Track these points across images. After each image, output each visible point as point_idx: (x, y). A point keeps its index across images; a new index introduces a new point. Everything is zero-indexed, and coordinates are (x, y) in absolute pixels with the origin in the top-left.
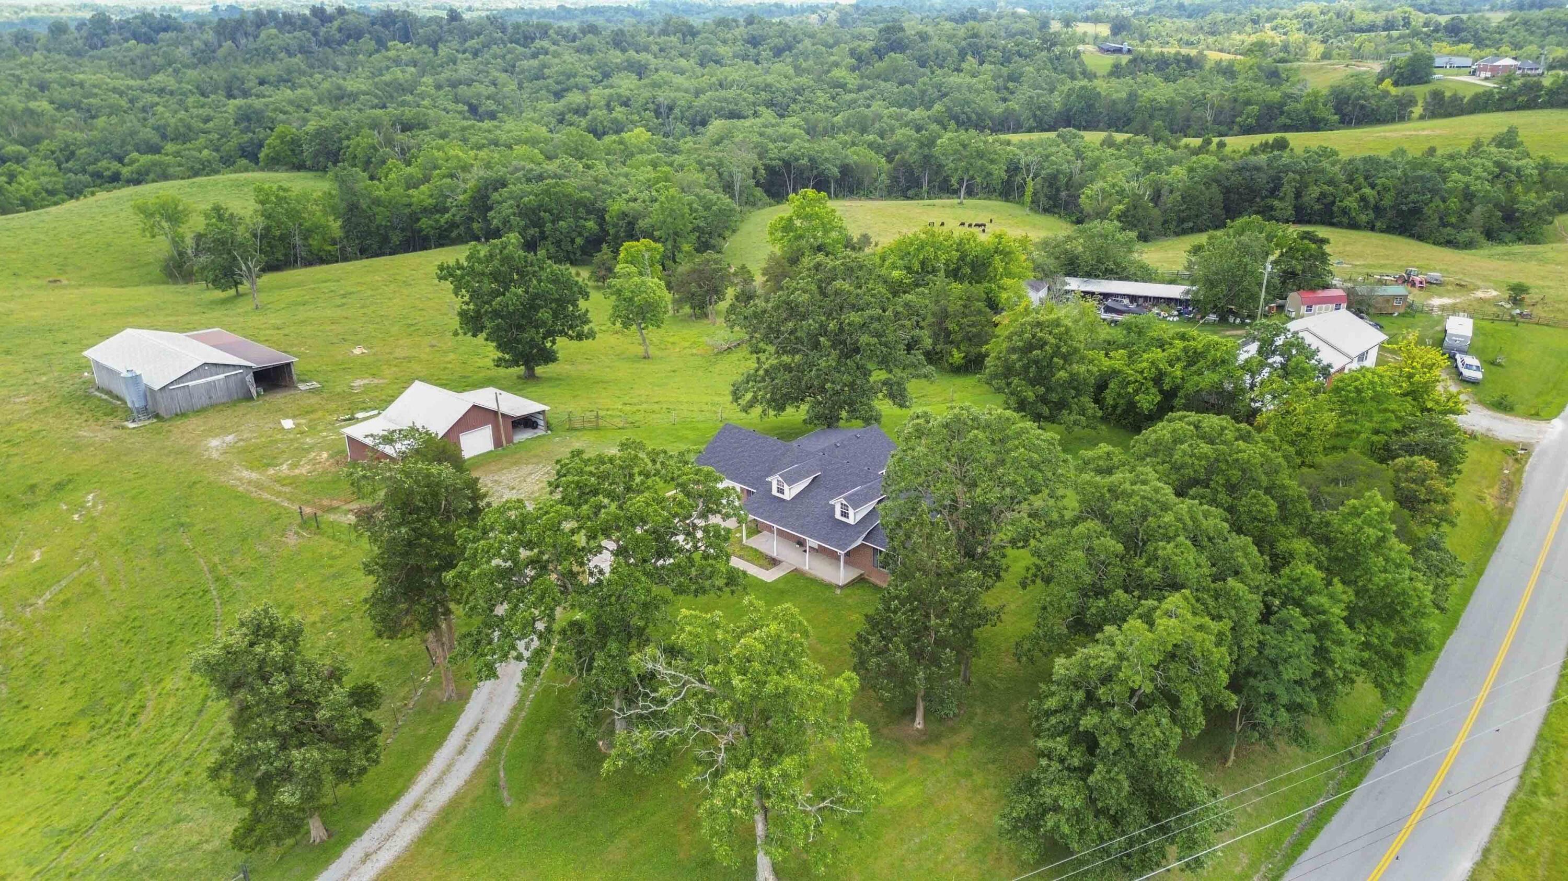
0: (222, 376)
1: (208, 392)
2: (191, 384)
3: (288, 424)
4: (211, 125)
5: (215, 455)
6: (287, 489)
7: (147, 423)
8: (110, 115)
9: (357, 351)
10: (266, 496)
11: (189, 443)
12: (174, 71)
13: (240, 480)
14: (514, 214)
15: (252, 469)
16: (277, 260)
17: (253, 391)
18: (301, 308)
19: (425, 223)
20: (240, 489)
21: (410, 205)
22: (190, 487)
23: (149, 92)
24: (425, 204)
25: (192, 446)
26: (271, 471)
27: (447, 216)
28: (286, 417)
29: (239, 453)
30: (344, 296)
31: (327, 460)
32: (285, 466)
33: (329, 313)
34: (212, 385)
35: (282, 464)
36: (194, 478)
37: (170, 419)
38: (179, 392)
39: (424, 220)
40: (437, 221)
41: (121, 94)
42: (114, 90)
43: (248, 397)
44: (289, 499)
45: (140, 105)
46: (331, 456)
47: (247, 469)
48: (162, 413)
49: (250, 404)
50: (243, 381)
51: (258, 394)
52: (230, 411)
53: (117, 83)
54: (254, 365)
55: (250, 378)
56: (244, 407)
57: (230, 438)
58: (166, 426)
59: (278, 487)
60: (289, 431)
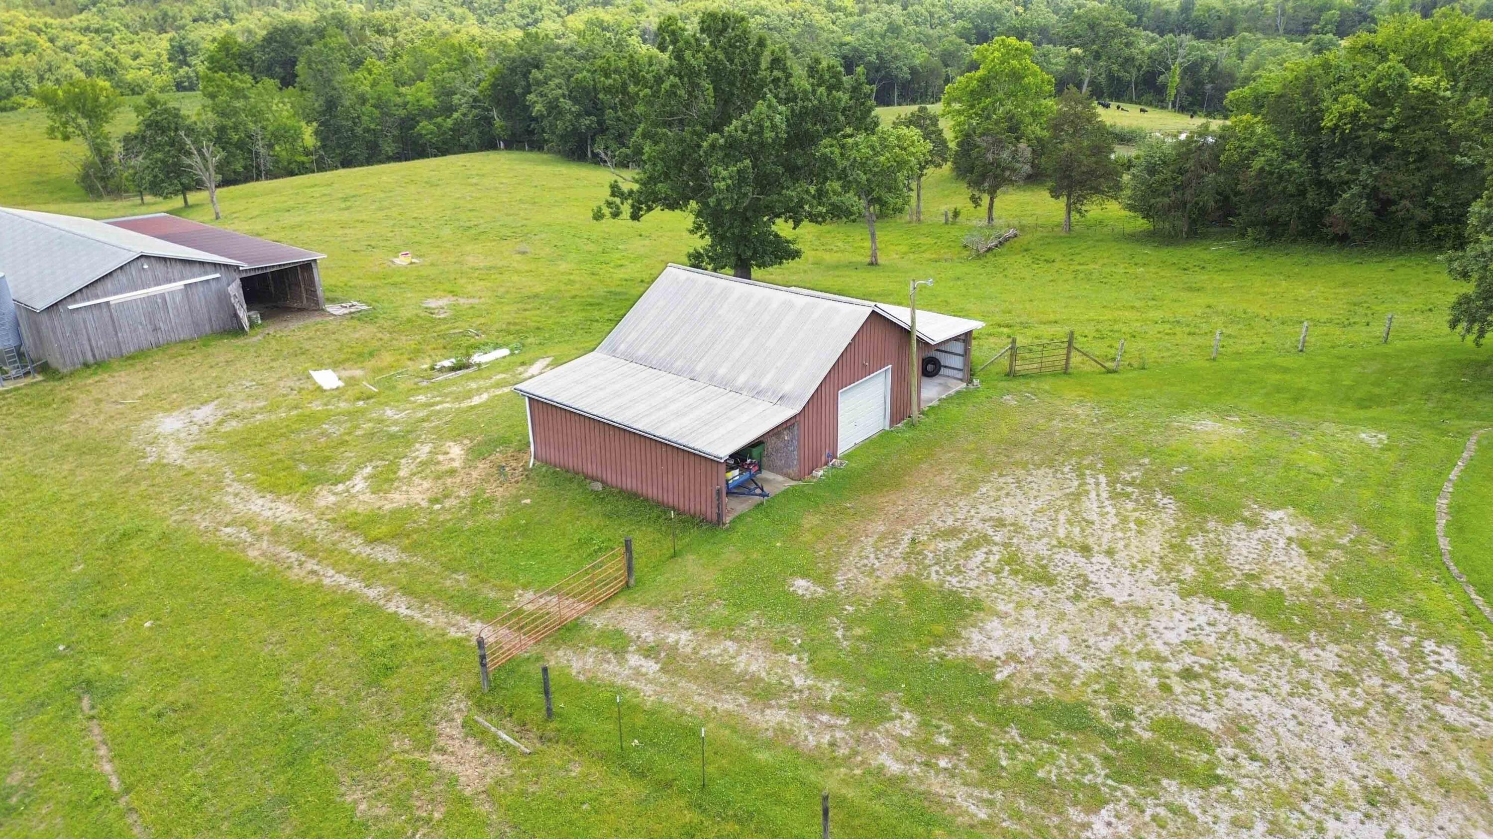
0: (179, 285)
1: (151, 316)
2: (113, 299)
3: (327, 379)
4: (141, 60)
5: (174, 454)
6: (388, 555)
7: (22, 383)
8: (25, 53)
9: (402, 261)
10: (332, 578)
11: (110, 427)
12: (99, 11)
13: (248, 523)
14: (564, 96)
15: (273, 489)
16: (235, 172)
17: (243, 314)
18: (287, 214)
19: (425, 127)
20: (252, 553)
21: (405, 104)
22: (110, 547)
23: (72, 30)
24: (425, 103)
25: (119, 432)
26: (326, 498)
27: (455, 115)
28: (320, 366)
29: (233, 447)
30: (345, 199)
31: (469, 464)
32: (359, 483)
33: (333, 216)
34: (160, 303)
35: (348, 476)
36: (123, 521)
37: (72, 374)
38: (88, 316)
39: (424, 123)
40: (439, 126)
41: (39, 32)
42: (31, 28)
43: (235, 329)
44: (407, 591)
45: (60, 43)
46: (476, 453)
47: (262, 490)
48: (55, 361)
49: (240, 342)
50: (223, 298)
51: (252, 325)
52: (198, 357)
53: (32, 21)
54: (244, 266)
55: (235, 290)
56: (224, 349)
57: (205, 413)
58: (62, 388)
59: (357, 546)
60: (338, 393)
